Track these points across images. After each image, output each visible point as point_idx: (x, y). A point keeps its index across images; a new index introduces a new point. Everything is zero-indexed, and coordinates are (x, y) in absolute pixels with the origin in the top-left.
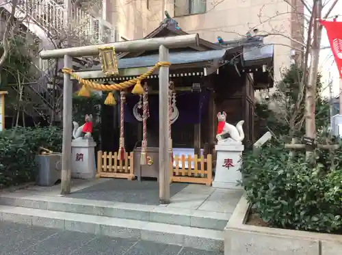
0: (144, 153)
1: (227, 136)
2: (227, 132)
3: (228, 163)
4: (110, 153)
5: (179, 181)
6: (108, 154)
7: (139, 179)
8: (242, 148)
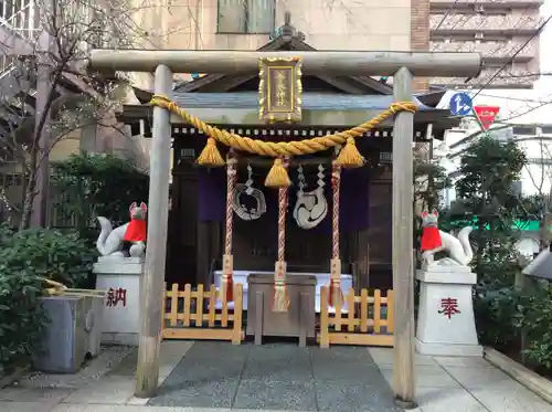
0: (282, 288)
1: (444, 254)
2: (444, 246)
3: (450, 307)
4: (188, 286)
5: (345, 342)
6: (181, 288)
7: (258, 340)
8: (473, 278)
